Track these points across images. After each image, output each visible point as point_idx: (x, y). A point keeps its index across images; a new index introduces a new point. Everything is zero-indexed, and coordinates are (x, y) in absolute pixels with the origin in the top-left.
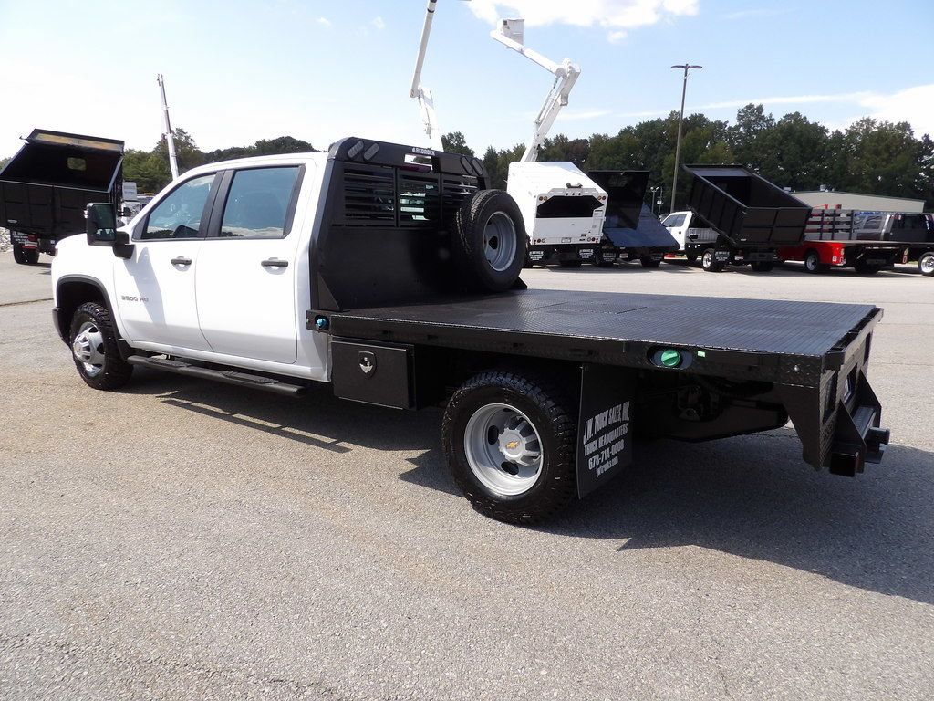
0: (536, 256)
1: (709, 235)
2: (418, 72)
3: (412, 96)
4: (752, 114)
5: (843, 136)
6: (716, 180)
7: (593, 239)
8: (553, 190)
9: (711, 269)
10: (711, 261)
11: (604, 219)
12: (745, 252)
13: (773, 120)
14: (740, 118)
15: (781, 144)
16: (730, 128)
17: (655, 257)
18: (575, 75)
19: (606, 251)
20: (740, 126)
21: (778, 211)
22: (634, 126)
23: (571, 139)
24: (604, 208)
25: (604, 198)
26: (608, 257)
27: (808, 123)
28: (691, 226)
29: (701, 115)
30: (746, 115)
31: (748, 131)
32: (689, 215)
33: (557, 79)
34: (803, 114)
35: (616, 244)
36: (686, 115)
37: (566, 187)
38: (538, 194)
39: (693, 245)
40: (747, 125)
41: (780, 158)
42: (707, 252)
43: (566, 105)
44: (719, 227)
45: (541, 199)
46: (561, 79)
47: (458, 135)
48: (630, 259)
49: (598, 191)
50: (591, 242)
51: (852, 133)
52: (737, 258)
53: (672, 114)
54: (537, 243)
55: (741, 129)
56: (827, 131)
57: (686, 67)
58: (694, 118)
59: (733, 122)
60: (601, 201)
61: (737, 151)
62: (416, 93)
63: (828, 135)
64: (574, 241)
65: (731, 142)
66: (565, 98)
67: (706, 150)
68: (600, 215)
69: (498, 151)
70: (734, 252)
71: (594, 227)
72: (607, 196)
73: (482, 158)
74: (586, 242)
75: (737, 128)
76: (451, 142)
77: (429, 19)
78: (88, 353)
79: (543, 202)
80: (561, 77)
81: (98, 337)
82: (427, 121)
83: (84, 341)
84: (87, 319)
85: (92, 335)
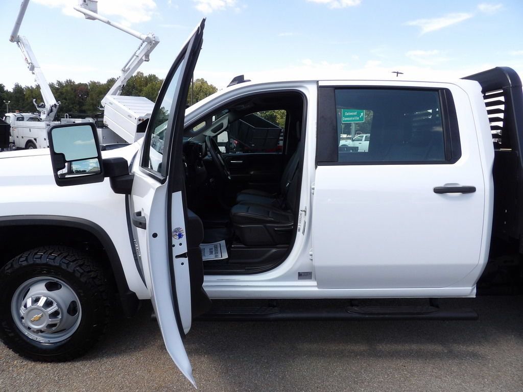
3: (12, 40)
18: (156, 42)
21: (268, 130)
23: (77, 83)
29: (154, 76)
38: (138, 117)
43: (148, 61)
45: (140, 120)
58: (150, 76)
62: (15, 38)
66: (147, 56)
78: (56, 321)
79: (141, 122)
80: (146, 43)
81: (65, 295)
82: (29, 61)
83: (48, 304)
84: (40, 274)
85: (54, 294)
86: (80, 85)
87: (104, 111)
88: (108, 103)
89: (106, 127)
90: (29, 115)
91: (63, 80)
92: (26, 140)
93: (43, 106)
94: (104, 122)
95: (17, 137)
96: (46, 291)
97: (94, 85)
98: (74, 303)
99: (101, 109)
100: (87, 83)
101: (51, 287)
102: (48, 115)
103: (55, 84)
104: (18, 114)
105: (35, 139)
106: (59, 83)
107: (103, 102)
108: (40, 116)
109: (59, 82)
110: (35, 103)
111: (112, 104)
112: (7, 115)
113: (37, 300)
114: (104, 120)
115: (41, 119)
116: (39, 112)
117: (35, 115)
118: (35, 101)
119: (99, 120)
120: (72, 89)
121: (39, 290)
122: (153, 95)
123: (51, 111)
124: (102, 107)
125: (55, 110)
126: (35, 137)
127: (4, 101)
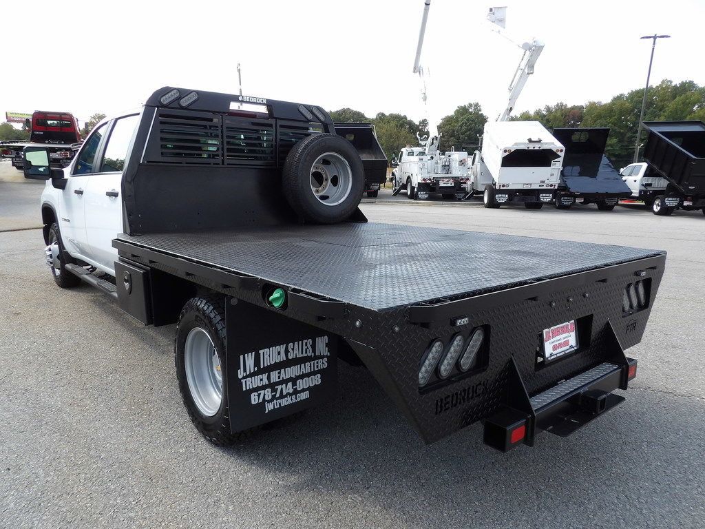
0: (502, 198)
1: (661, 183)
2: (419, 53)
3: (414, 72)
6: (669, 135)
7: (551, 185)
8: (516, 144)
9: (660, 213)
10: (661, 206)
11: (561, 168)
12: (693, 199)
17: (609, 202)
18: (539, 48)
19: (564, 196)
23: (571, 106)
24: (561, 159)
25: (561, 151)
26: (566, 201)
28: (646, 175)
32: (644, 165)
33: (525, 52)
35: (571, 190)
37: (527, 142)
38: (503, 147)
39: (645, 192)
42: (658, 198)
44: (669, 176)
45: (505, 151)
46: (528, 52)
47: (477, 105)
48: (586, 202)
49: (556, 145)
50: (549, 188)
52: (686, 204)
53: (663, 82)
54: (502, 188)
57: (655, 37)
60: (559, 153)
62: (417, 69)
64: (533, 187)
66: (531, 66)
68: (557, 165)
70: (683, 197)
71: (552, 175)
72: (564, 149)
74: (545, 187)
77: (426, 10)
79: (507, 153)
82: (423, 92)
86: (574, 108)
90: (419, 149)
91: (553, 104)
92: (407, 176)
93: (426, 139)
95: (403, 172)
102: (430, 148)
103: (543, 109)
104: (409, 149)
105: (412, 175)
106: (548, 109)
109: (548, 107)
110: (418, 136)
114: (482, 153)
120: (562, 115)
122: (683, 112)
123: (432, 144)
125: (435, 142)
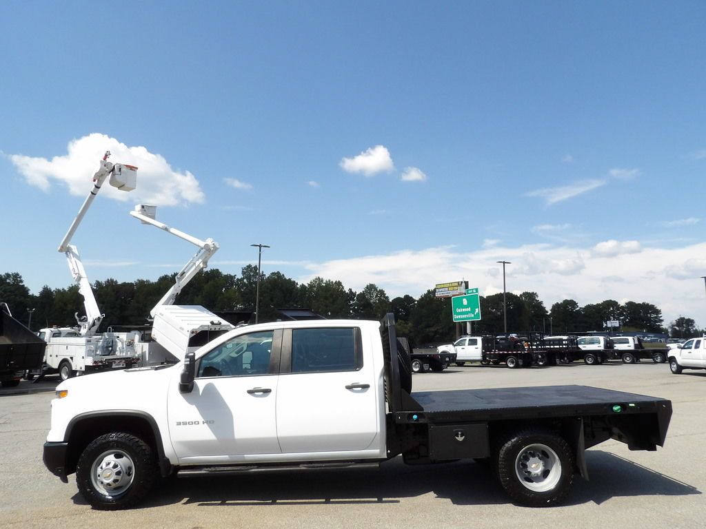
3: (61, 251)
4: (251, 271)
5: (306, 287)
8: (201, 326)
13: (264, 275)
14: (243, 273)
15: (271, 291)
16: (238, 279)
18: (216, 249)
20: (244, 278)
22: (170, 275)
23: (119, 283)
27: (285, 279)
30: (247, 271)
31: (249, 282)
34: (282, 273)
36: (208, 269)
37: (210, 324)
38: (190, 330)
40: (248, 278)
41: (272, 300)
45: (193, 332)
47: (16, 276)
51: (311, 286)
55: (245, 281)
56: (297, 284)
57: (260, 246)
59: (240, 276)
61: (243, 295)
62: (64, 249)
63: (298, 286)
65: (239, 289)
67: (223, 294)
69: (53, 289)
73: (37, 294)
75: (242, 279)
76: (8, 281)
77: (91, 199)
78: (119, 477)
79: (194, 334)
80: (204, 250)
81: (125, 461)
82: (77, 272)
83: (115, 466)
84: (112, 448)
85: (120, 461)
86: (124, 284)
87: (153, 322)
88: (158, 314)
89: (154, 341)
90: (68, 329)
92: (60, 359)
93: (86, 320)
94: (152, 336)
95: (51, 356)
96: (114, 459)
97: (142, 284)
98: (130, 468)
99: (150, 320)
100: (133, 282)
101: (118, 456)
102: (90, 329)
104: (54, 329)
105: (72, 358)
107: (153, 313)
108: (80, 330)
110: (76, 317)
111: (162, 315)
112: (42, 330)
113: (109, 464)
114: (152, 333)
115: (80, 334)
116: (79, 326)
117: (75, 329)
118: (77, 315)
119: (146, 332)
120: (114, 291)
121: (110, 459)
123: (94, 324)
124: (151, 318)
125: (98, 324)
126: (72, 355)
127: (28, 309)
